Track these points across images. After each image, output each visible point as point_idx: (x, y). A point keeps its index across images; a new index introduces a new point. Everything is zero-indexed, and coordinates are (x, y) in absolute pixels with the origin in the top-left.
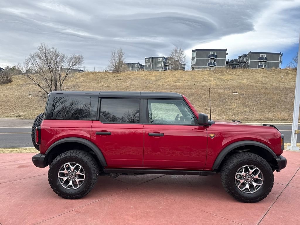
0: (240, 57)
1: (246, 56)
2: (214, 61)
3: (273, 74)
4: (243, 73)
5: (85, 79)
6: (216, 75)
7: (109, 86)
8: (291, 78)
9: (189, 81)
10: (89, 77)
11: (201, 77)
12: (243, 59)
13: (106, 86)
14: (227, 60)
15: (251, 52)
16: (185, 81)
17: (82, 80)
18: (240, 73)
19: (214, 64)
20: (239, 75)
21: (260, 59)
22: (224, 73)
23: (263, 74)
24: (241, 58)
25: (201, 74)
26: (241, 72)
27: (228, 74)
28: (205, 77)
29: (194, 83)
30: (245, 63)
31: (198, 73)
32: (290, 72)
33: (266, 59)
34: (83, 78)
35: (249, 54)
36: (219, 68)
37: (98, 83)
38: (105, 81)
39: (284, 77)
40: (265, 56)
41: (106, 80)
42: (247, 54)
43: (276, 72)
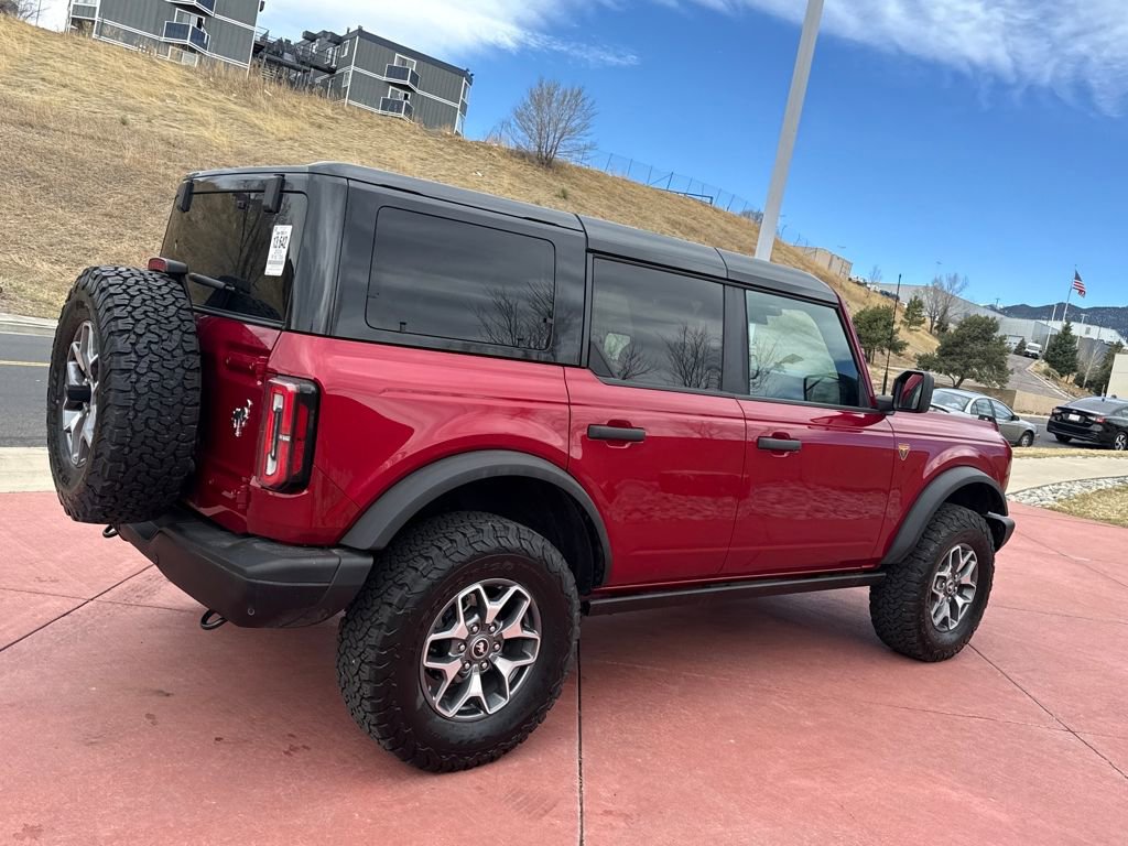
0: (310, 37)
1: (337, 41)
2: (200, 20)
3: (450, 154)
4: (336, 120)
6: (221, 96)
8: (506, 185)
9: (86, 94)
11: (145, 86)
12: (322, 51)
14: (258, 32)
15: (360, 31)
16: (65, 91)
18: (326, 117)
19: (197, 36)
20: (320, 127)
21: (393, 72)
22: (258, 97)
23: (415, 145)
24: (315, 47)
25: (144, 73)
26: (329, 112)
27: (276, 106)
28: (170, 96)
29: (118, 114)
30: (332, 71)
31: (129, 66)
32: (503, 162)
33: (415, 78)
35: (350, 36)
36: (232, 70)
39: (486, 179)
40: (413, 66)
42: (341, 33)
43: (456, 147)
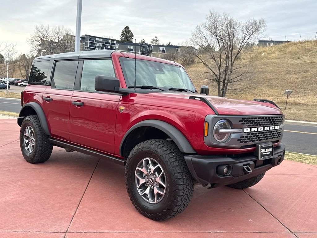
5: (282, 53)
7: (315, 63)
10: (288, 50)
13: (308, 63)
17: (277, 56)
34: (279, 53)
37: (299, 58)
38: (311, 55)
41: (313, 53)
